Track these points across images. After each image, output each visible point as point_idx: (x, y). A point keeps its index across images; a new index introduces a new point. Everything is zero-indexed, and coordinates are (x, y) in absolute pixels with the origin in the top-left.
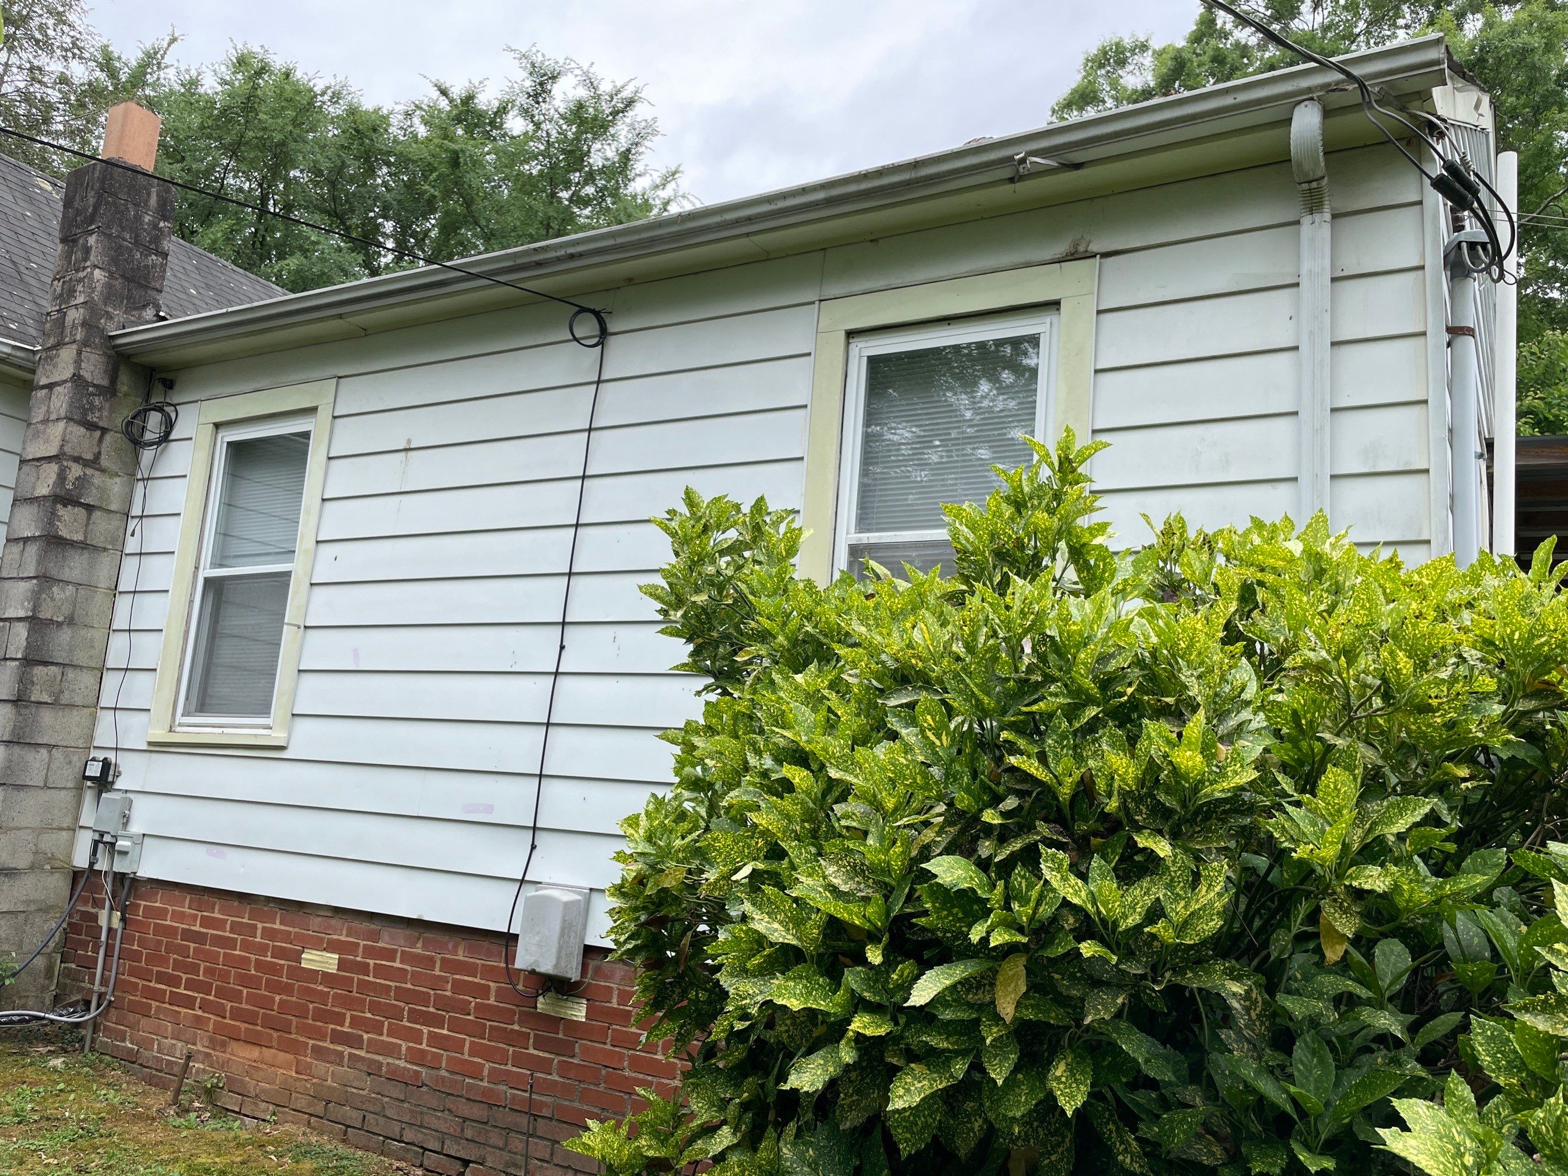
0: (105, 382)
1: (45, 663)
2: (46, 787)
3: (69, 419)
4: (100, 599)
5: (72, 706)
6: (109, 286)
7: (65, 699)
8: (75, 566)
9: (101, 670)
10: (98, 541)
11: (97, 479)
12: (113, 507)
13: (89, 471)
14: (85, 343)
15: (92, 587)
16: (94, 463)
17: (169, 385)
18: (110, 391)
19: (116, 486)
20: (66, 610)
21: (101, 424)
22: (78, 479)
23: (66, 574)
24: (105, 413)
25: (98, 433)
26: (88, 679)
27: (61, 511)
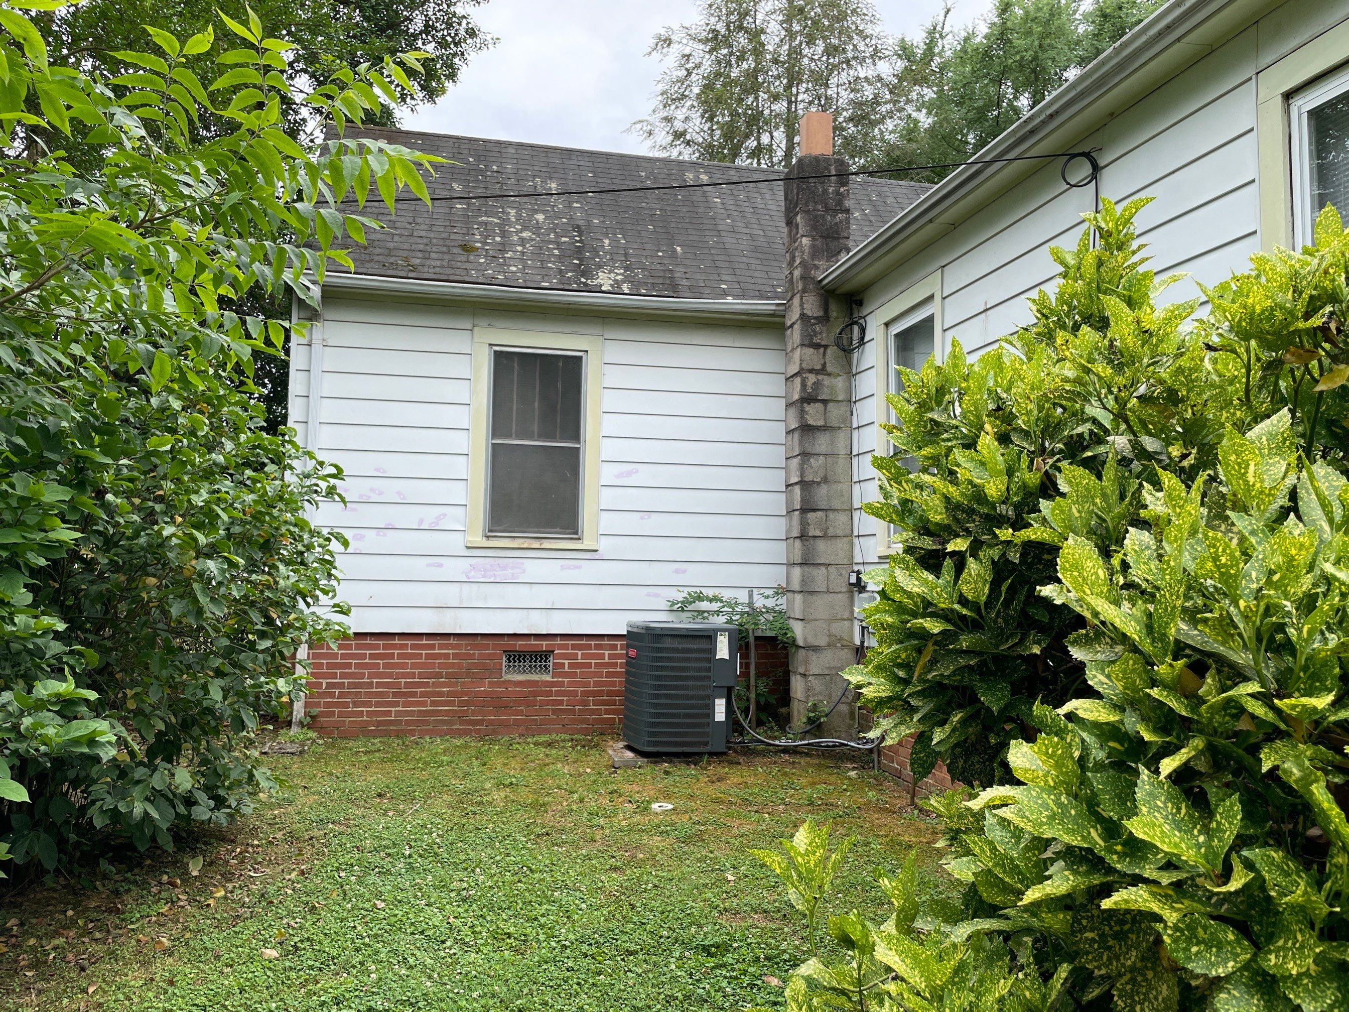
0: (821, 314)
1: (815, 510)
2: (828, 592)
3: (802, 345)
4: (842, 462)
5: (836, 537)
6: (813, 247)
7: (831, 532)
8: (822, 443)
9: (851, 510)
10: (834, 424)
11: (826, 381)
12: (840, 398)
13: (820, 377)
14: (804, 291)
15: (835, 455)
16: (823, 371)
17: (860, 303)
18: (825, 319)
19: (839, 383)
20: (821, 473)
21: (823, 343)
22: (814, 383)
23: (817, 449)
24: (824, 335)
25: (822, 350)
26: (842, 518)
27: (807, 408)
